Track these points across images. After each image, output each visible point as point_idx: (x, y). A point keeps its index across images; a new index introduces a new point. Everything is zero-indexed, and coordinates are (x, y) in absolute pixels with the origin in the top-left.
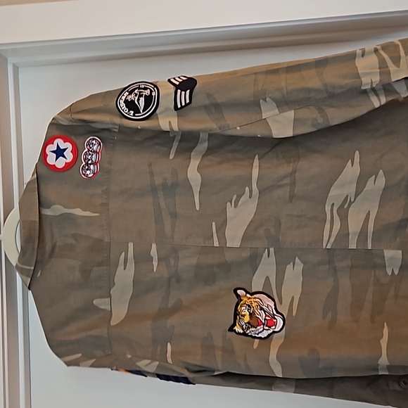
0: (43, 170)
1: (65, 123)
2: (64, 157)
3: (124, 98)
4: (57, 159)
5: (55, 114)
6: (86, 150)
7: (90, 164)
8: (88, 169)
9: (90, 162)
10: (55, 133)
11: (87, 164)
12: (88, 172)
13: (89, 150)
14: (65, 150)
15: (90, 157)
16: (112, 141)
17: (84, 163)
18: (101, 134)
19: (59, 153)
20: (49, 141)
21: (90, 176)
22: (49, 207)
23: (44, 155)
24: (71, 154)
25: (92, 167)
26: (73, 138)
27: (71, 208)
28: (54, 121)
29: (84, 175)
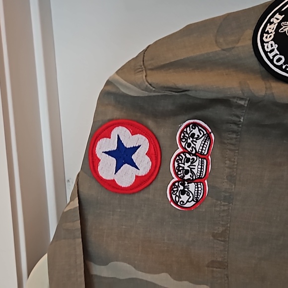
0: (92, 190)
1: (133, 92)
2: (133, 164)
3: (271, 28)
4: (118, 168)
5: (110, 72)
6: (180, 150)
7: (189, 181)
8: (183, 192)
9: (187, 177)
10: (114, 113)
11: (182, 181)
12: (184, 198)
13: (185, 151)
14: (135, 149)
15: (187, 165)
16: (235, 127)
17: (176, 179)
18: (209, 113)
19: (123, 155)
20: (100, 131)
21: (188, 205)
22: (105, 263)
23: (91, 160)
24: (148, 159)
25: (192, 187)
26: (150, 123)
27: (149, 272)
28: (109, 88)
29: (176, 203)
